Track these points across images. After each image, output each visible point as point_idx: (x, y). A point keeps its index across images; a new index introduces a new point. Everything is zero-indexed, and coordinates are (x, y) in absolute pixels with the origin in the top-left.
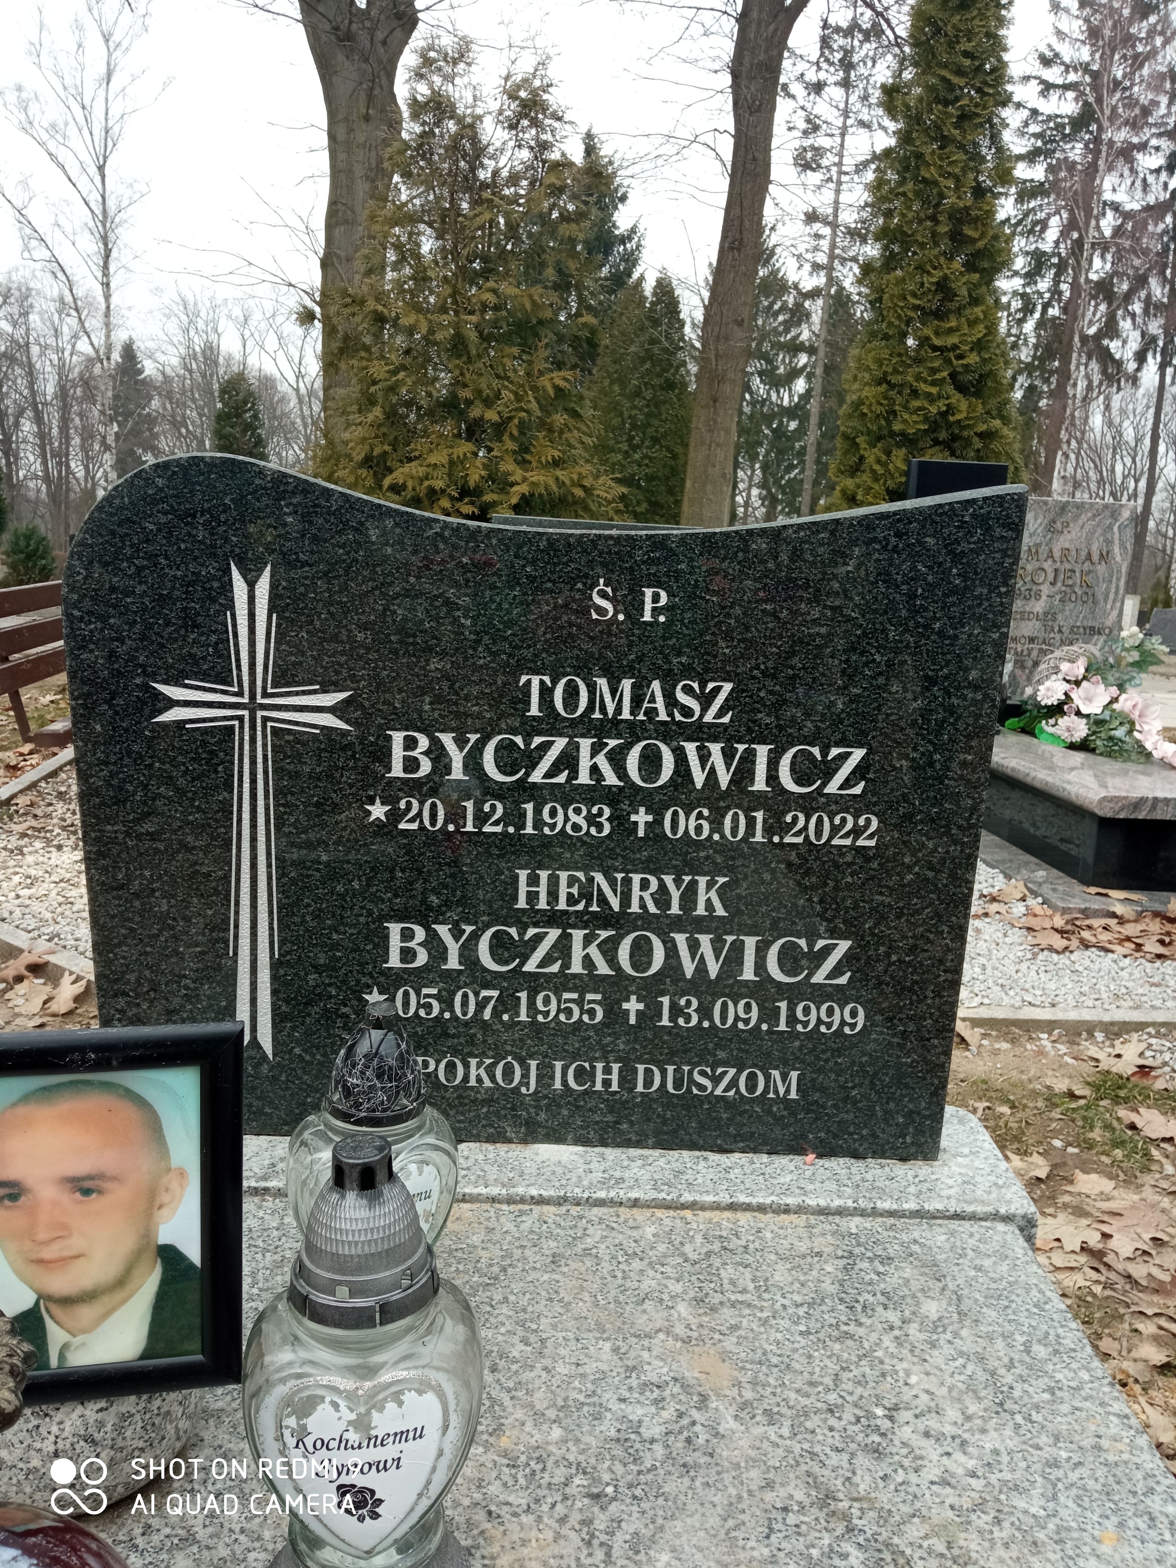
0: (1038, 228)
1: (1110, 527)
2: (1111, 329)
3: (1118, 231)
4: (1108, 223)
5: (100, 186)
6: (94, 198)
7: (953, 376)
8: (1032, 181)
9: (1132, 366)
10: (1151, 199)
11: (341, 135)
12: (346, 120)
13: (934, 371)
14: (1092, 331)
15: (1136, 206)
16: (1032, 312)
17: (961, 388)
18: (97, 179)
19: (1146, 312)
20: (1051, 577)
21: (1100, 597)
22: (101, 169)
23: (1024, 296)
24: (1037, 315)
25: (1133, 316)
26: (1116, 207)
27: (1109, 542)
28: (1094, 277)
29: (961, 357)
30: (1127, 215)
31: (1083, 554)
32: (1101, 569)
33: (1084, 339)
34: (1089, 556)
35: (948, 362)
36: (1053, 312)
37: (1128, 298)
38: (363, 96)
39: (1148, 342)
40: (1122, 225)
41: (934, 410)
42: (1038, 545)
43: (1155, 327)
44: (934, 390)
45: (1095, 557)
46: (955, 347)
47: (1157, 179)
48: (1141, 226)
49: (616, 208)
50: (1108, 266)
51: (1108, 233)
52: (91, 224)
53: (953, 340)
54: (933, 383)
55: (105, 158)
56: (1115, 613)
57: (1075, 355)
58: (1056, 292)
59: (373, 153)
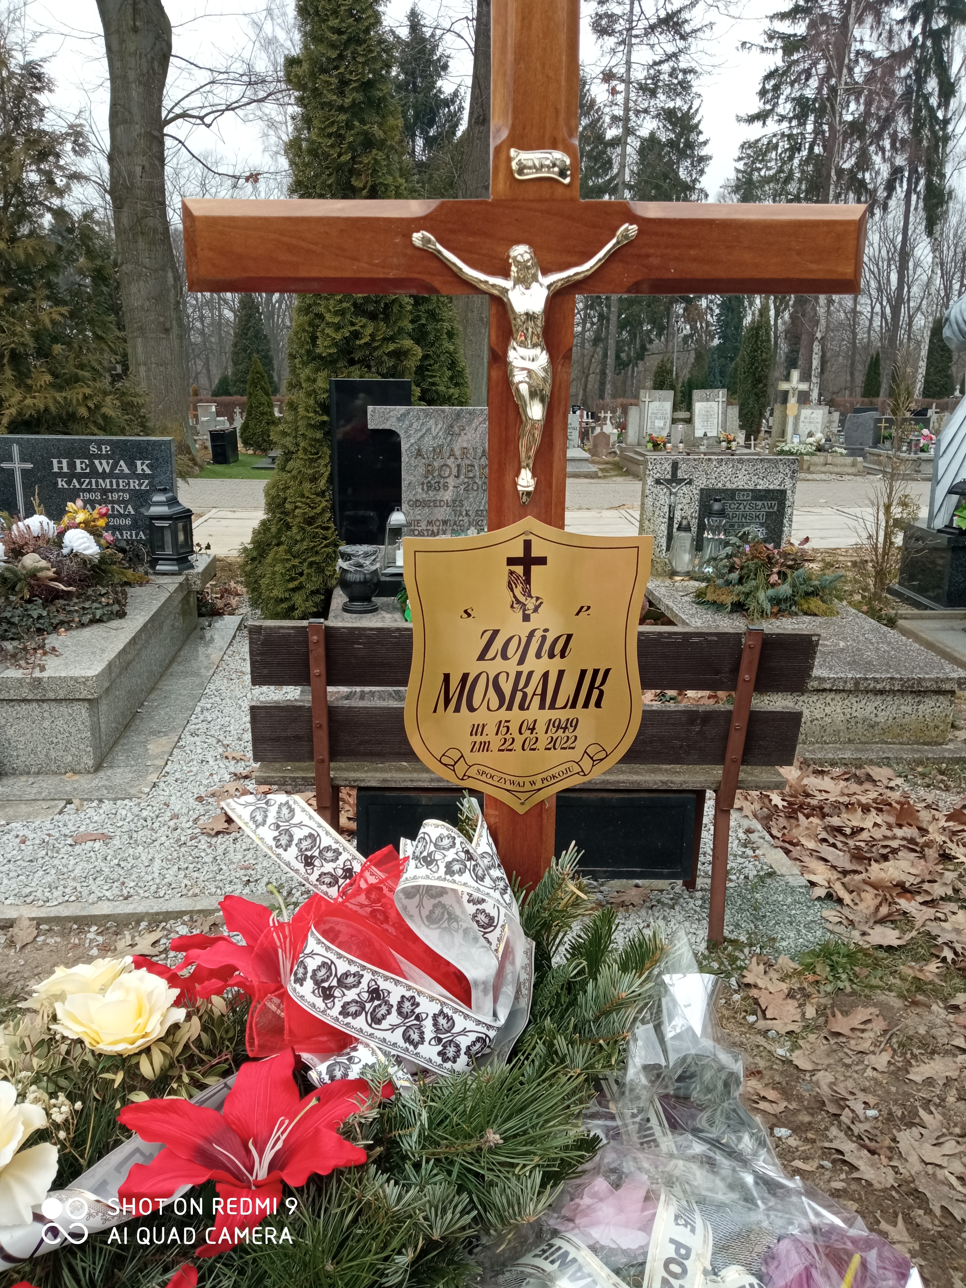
2: (864, 162)
3: (870, 78)
4: (861, 70)
8: (795, 35)
9: (881, 194)
10: (895, 48)
12: (119, 32)
14: (847, 166)
16: (799, 150)
19: (893, 148)
20: (455, 471)
23: (790, 137)
24: (805, 153)
25: (883, 150)
26: (867, 56)
30: (875, 62)
31: (480, 451)
33: (840, 172)
34: (484, 453)
36: (817, 150)
37: (878, 136)
39: (896, 171)
40: (872, 71)
42: (441, 446)
43: (900, 161)
47: (902, 28)
48: (888, 71)
51: (859, 78)
59: (144, 60)
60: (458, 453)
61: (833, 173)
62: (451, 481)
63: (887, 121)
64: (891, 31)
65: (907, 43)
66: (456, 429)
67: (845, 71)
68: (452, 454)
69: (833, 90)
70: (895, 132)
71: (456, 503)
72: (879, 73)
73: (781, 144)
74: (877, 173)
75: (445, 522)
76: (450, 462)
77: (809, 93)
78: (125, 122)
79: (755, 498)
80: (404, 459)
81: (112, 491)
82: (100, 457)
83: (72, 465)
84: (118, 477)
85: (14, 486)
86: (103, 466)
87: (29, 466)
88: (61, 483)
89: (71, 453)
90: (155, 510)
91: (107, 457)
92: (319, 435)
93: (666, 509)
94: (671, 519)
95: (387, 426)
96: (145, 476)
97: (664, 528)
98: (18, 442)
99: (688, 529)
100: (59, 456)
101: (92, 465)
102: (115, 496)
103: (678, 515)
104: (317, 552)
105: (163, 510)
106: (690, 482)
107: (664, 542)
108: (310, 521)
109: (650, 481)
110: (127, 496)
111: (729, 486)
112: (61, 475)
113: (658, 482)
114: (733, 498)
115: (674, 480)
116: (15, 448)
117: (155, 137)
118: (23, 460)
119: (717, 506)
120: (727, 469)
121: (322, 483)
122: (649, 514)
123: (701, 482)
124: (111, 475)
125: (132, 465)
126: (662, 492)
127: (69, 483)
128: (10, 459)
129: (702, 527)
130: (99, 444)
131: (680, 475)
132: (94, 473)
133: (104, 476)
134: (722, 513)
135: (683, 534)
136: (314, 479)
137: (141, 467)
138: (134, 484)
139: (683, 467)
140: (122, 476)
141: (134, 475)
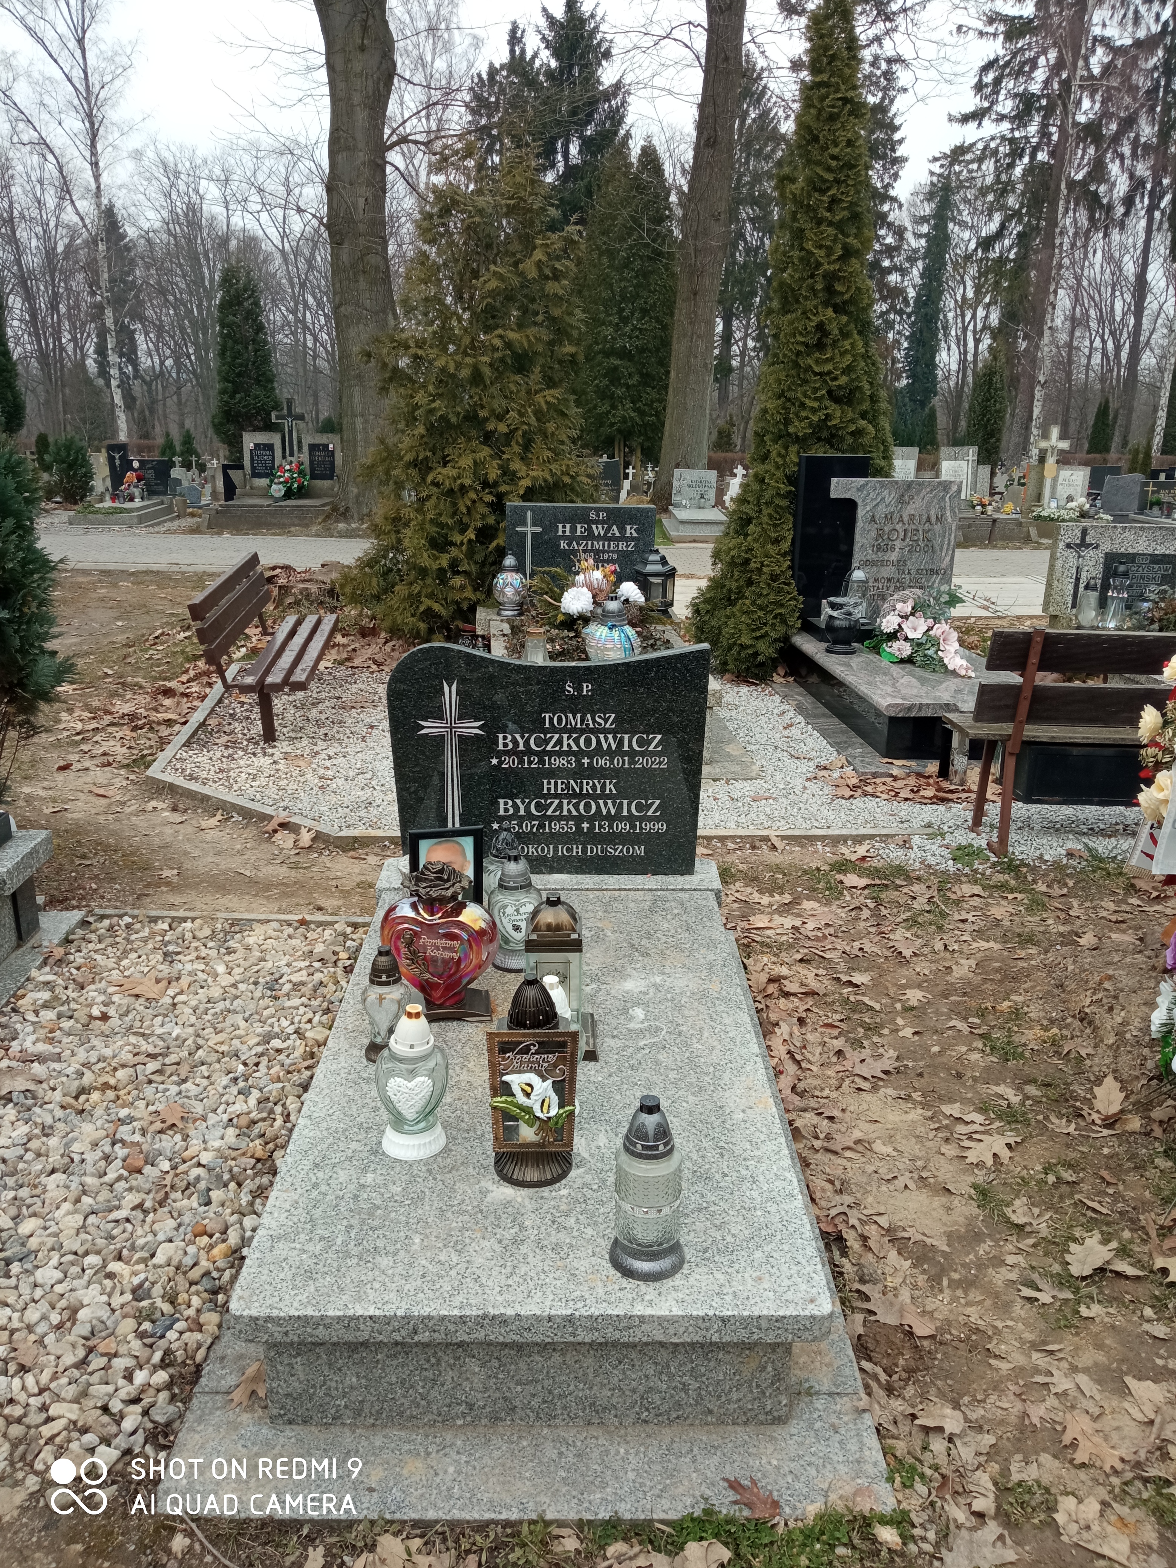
0: (1027, 69)
1: (943, 498)
2: (1098, 172)
3: (1107, 69)
4: (1098, 59)
5: (81, 61)
6: (77, 74)
7: (830, 392)
8: (1021, 17)
9: (1120, 210)
10: (1141, 34)
11: (339, 66)
12: (343, 50)
13: (816, 390)
14: (1079, 177)
15: (1129, 42)
16: (1021, 157)
17: (837, 400)
18: (78, 54)
19: (1134, 155)
20: (902, 535)
21: (937, 548)
22: (81, 42)
23: (1012, 141)
24: (1026, 160)
25: (1122, 157)
26: (1105, 42)
27: (942, 509)
28: (1081, 119)
29: (835, 379)
30: (1116, 51)
31: (924, 518)
32: (937, 527)
33: (1072, 184)
34: (929, 519)
35: (825, 382)
36: (1042, 156)
37: (1116, 139)
38: (357, 28)
39: (1137, 184)
40: (1112, 61)
41: (815, 419)
42: (892, 513)
43: (1142, 169)
44: (816, 405)
45: (933, 520)
46: (829, 373)
47: (1149, 10)
48: (1133, 63)
49: (600, 64)
50: (1098, 105)
51: (1096, 71)
52: (76, 102)
53: (829, 367)
54: (816, 399)
55: (84, 32)
56: (948, 558)
57: (1061, 202)
58: (1044, 133)
59: (370, 82)
60: (906, 519)
61: (1063, 186)
62: (898, 544)
63: (1129, 123)
64: (1136, 12)
65: (1156, 28)
66: (906, 498)
67: (1081, 63)
68: (901, 520)
69: (1066, 85)
70: (1138, 136)
71: (900, 563)
72: (1119, 63)
73: (1001, 149)
74: (1114, 185)
75: (889, 580)
76: (899, 527)
77: (1035, 88)
78: (348, 149)
79: (1152, 562)
80: (860, 524)
81: (604, 551)
82: (597, 522)
83: (573, 529)
84: (610, 539)
85: (524, 547)
86: (598, 530)
87: (539, 530)
88: (563, 545)
89: (575, 518)
90: (650, 568)
91: (603, 522)
92: (784, 503)
93: (1074, 571)
94: (1078, 580)
95: (847, 496)
96: (632, 539)
97: (1071, 587)
98: (532, 509)
99: (1094, 588)
100: (564, 522)
101: (590, 530)
102: (606, 556)
103: (1084, 576)
104: (782, 606)
105: (658, 568)
106: (1097, 547)
107: (1069, 600)
108: (774, 578)
109: (1061, 545)
110: (615, 556)
111: (1130, 551)
112: (564, 537)
113: (1068, 546)
114: (1133, 562)
115: (1083, 544)
116: (529, 514)
117: (378, 166)
118: (534, 524)
119: (1122, 568)
120: (1129, 536)
121: (786, 546)
122: (1057, 574)
123: (1106, 547)
124: (605, 538)
125: (622, 530)
126: (1071, 554)
127: (569, 545)
128: (524, 524)
129: (1105, 587)
130: (598, 510)
131: (1088, 540)
132: (591, 536)
133: (599, 538)
134: (1125, 575)
135: (1090, 593)
136: (776, 541)
137: (630, 531)
138: (622, 546)
139: (1091, 533)
140: (613, 538)
141: (623, 538)
